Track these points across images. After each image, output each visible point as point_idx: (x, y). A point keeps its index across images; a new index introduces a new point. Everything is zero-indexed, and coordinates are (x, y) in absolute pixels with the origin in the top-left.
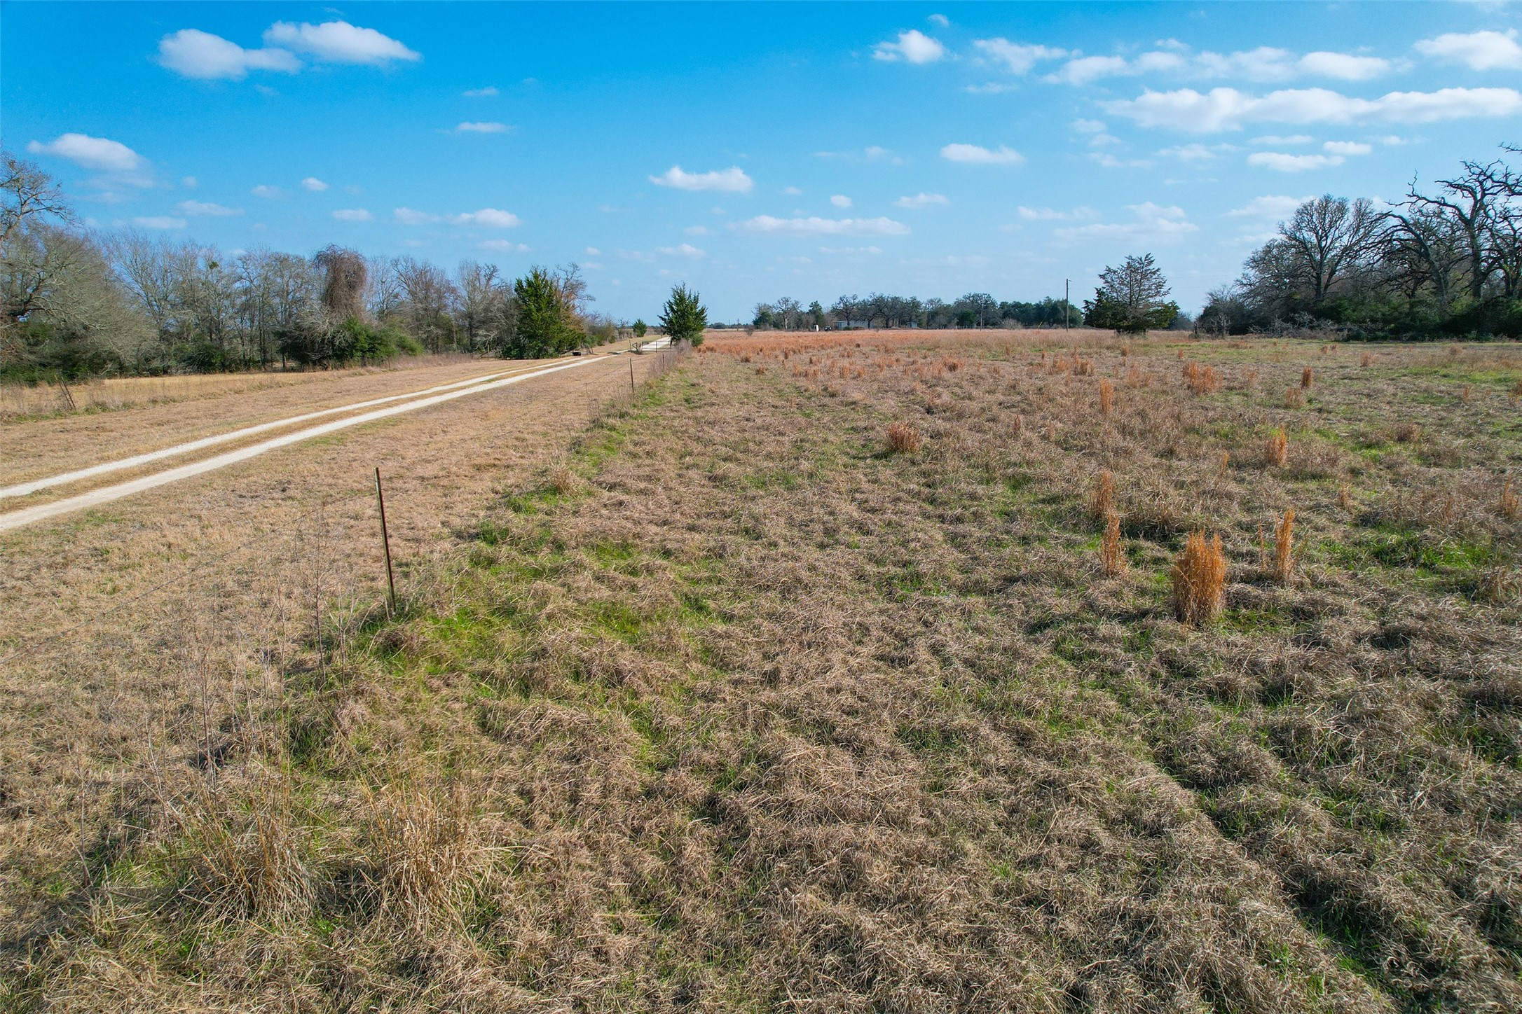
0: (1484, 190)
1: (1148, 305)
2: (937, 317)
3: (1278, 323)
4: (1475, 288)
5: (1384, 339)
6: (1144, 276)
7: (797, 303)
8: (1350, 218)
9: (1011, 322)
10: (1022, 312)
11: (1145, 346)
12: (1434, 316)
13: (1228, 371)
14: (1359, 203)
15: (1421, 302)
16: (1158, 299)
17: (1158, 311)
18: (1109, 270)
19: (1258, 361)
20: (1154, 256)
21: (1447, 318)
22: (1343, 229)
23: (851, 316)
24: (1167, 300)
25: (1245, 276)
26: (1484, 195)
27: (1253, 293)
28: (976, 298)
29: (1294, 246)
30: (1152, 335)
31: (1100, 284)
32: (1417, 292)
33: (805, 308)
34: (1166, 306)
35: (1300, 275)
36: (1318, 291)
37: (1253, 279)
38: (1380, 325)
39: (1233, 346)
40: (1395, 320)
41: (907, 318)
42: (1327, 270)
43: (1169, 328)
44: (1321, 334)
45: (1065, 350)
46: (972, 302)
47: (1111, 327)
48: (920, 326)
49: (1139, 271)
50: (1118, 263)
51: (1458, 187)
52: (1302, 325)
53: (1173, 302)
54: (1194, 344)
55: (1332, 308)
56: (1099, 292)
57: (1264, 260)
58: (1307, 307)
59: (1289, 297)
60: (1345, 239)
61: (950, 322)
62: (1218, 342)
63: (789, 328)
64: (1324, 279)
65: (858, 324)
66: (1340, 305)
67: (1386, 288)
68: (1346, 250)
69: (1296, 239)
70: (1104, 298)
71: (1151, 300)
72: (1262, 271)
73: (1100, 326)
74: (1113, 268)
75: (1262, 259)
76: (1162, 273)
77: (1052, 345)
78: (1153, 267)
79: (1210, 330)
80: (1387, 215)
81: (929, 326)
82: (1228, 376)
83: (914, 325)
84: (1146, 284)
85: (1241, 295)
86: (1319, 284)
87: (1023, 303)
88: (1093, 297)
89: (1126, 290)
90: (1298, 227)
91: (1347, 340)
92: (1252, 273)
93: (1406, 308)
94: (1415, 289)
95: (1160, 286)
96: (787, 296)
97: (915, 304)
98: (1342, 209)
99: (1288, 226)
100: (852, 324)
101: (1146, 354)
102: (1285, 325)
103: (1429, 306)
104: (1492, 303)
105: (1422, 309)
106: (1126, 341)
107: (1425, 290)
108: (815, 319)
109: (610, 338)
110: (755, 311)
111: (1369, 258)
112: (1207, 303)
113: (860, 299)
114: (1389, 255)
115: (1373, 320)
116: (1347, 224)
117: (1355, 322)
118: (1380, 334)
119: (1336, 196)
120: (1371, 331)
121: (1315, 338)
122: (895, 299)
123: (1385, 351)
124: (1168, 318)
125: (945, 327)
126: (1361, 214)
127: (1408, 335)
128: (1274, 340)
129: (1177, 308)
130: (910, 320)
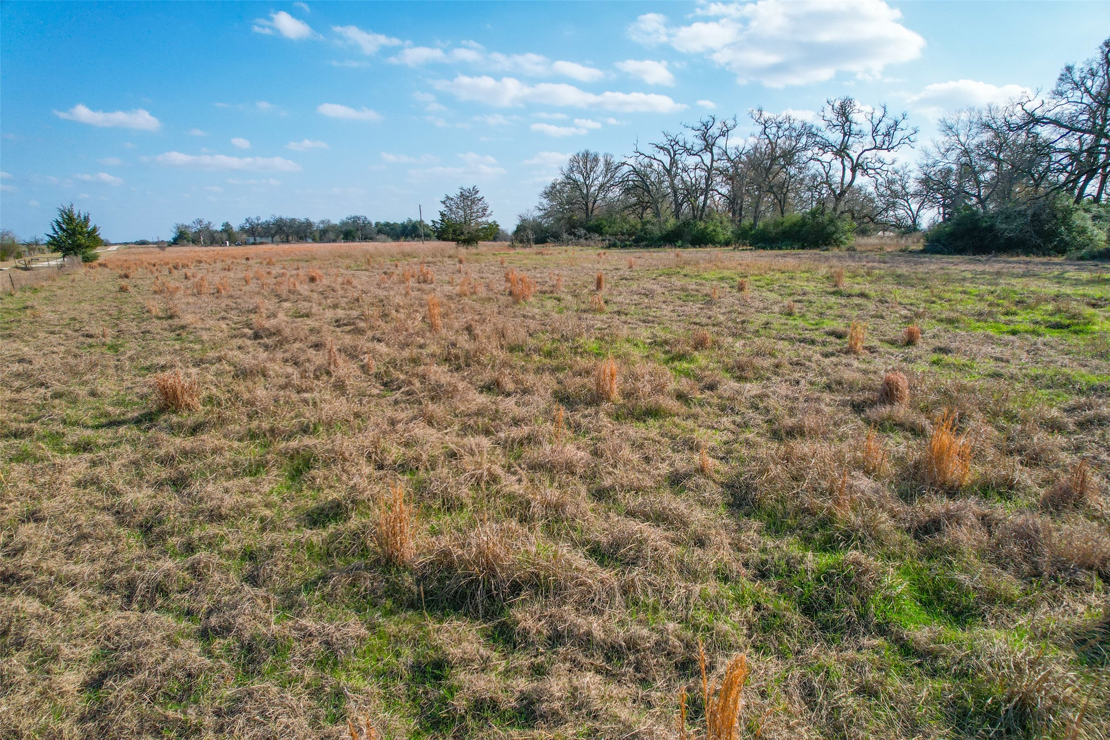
0: (675, 152)
1: (478, 224)
2: (325, 234)
3: (565, 236)
4: (677, 213)
5: (630, 246)
6: (473, 202)
7: (209, 223)
8: (601, 166)
9: (383, 237)
10: (392, 229)
11: (477, 254)
12: (656, 231)
13: (538, 275)
14: (606, 155)
15: (648, 222)
16: (484, 219)
17: (484, 228)
18: (448, 198)
19: (558, 266)
20: (478, 188)
21: (664, 232)
22: (598, 173)
23: (256, 234)
24: (490, 220)
25: (541, 203)
26: (675, 155)
27: (547, 215)
28: (356, 219)
29: (569, 184)
30: (483, 246)
31: (442, 208)
32: (644, 215)
33: (218, 227)
34: (490, 224)
35: (575, 203)
36: (587, 215)
37: (546, 206)
38: (626, 237)
39: (539, 253)
40: (633, 234)
41: (303, 235)
42: (591, 200)
43: (495, 240)
44: (592, 243)
45: (416, 259)
46: (354, 222)
47: (453, 240)
48: (314, 240)
49: (468, 198)
50: (454, 193)
51: (661, 148)
52: (580, 237)
53: (495, 222)
54: (512, 252)
55: (597, 226)
56: (442, 215)
57: (552, 193)
58: (582, 225)
59: (570, 218)
60: (600, 179)
61: (337, 237)
62: (528, 250)
63: (205, 245)
64: (590, 205)
65: (264, 240)
66: (601, 224)
67: (626, 212)
68: (601, 186)
69: (571, 178)
70: (445, 219)
71: (480, 220)
72: (551, 200)
73: (444, 240)
74: (451, 196)
75: (551, 192)
76: (486, 200)
77: (406, 255)
78: (479, 195)
79: (521, 241)
80: (624, 164)
81: (321, 240)
82: (540, 280)
83: (310, 240)
84: (475, 208)
85: (540, 217)
86: (587, 209)
87: (392, 222)
88: (438, 218)
89: (461, 213)
90: (571, 170)
91: (609, 247)
92: (545, 202)
93: (639, 226)
94: (642, 214)
95: (485, 209)
96: (200, 218)
97: (309, 224)
98: (596, 160)
99: (566, 170)
100: (258, 240)
101: (477, 261)
102: (570, 237)
103: (653, 224)
104: (686, 224)
105: (649, 226)
106: (463, 251)
107: (648, 215)
108: (227, 236)
109: (15, 254)
110: (174, 230)
111: (616, 193)
112: (518, 222)
113: (263, 220)
114: (627, 191)
115: (623, 234)
116: (600, 170)
117: (611, 235)
118: (628, 243)
119: (592, 151)
120: (622, 241)
121: (589, 246)
122: (293, 220)
123: (637, 255)
124: (492, 233)
125: (334, 241)
126: (608, 164)
127: (644, 243)
128: (564, 248)
129: (498, 226)
130: (306, 236)
